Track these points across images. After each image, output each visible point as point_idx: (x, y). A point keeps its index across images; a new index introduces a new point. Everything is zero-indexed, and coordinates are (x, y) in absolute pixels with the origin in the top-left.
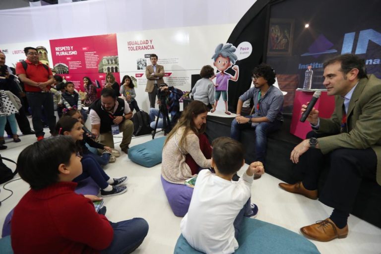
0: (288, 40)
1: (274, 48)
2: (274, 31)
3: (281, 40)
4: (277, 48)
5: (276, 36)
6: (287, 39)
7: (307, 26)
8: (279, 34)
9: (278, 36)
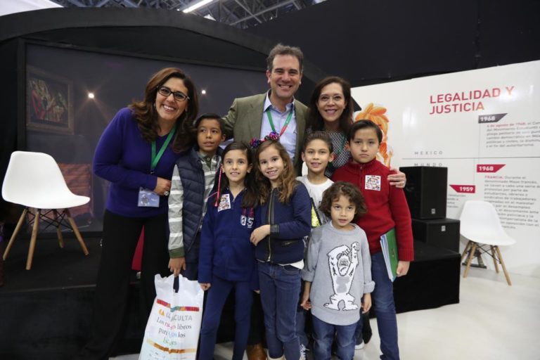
0: (65, 110)
1: (42, 118)
2: (37, 87)
3: (52, 106)
4: (47, 119)
5: (42, 98)
6: (64, 107)
7: (91, 96)
8: (48, 96)
9: (45, 98)
